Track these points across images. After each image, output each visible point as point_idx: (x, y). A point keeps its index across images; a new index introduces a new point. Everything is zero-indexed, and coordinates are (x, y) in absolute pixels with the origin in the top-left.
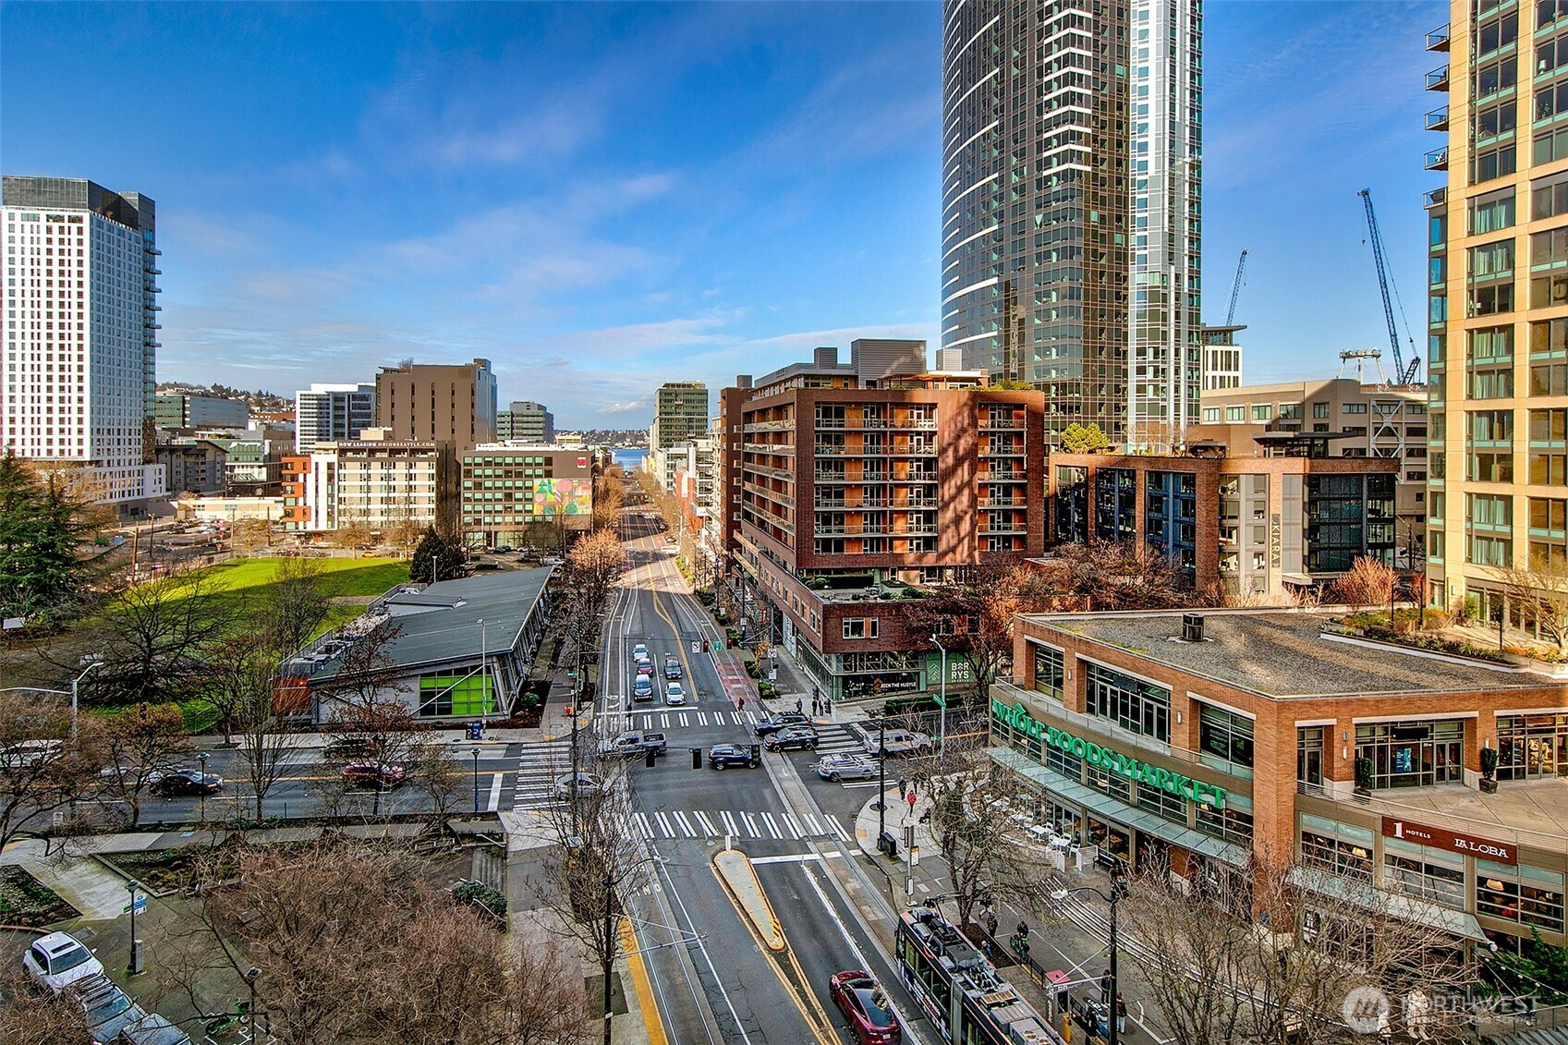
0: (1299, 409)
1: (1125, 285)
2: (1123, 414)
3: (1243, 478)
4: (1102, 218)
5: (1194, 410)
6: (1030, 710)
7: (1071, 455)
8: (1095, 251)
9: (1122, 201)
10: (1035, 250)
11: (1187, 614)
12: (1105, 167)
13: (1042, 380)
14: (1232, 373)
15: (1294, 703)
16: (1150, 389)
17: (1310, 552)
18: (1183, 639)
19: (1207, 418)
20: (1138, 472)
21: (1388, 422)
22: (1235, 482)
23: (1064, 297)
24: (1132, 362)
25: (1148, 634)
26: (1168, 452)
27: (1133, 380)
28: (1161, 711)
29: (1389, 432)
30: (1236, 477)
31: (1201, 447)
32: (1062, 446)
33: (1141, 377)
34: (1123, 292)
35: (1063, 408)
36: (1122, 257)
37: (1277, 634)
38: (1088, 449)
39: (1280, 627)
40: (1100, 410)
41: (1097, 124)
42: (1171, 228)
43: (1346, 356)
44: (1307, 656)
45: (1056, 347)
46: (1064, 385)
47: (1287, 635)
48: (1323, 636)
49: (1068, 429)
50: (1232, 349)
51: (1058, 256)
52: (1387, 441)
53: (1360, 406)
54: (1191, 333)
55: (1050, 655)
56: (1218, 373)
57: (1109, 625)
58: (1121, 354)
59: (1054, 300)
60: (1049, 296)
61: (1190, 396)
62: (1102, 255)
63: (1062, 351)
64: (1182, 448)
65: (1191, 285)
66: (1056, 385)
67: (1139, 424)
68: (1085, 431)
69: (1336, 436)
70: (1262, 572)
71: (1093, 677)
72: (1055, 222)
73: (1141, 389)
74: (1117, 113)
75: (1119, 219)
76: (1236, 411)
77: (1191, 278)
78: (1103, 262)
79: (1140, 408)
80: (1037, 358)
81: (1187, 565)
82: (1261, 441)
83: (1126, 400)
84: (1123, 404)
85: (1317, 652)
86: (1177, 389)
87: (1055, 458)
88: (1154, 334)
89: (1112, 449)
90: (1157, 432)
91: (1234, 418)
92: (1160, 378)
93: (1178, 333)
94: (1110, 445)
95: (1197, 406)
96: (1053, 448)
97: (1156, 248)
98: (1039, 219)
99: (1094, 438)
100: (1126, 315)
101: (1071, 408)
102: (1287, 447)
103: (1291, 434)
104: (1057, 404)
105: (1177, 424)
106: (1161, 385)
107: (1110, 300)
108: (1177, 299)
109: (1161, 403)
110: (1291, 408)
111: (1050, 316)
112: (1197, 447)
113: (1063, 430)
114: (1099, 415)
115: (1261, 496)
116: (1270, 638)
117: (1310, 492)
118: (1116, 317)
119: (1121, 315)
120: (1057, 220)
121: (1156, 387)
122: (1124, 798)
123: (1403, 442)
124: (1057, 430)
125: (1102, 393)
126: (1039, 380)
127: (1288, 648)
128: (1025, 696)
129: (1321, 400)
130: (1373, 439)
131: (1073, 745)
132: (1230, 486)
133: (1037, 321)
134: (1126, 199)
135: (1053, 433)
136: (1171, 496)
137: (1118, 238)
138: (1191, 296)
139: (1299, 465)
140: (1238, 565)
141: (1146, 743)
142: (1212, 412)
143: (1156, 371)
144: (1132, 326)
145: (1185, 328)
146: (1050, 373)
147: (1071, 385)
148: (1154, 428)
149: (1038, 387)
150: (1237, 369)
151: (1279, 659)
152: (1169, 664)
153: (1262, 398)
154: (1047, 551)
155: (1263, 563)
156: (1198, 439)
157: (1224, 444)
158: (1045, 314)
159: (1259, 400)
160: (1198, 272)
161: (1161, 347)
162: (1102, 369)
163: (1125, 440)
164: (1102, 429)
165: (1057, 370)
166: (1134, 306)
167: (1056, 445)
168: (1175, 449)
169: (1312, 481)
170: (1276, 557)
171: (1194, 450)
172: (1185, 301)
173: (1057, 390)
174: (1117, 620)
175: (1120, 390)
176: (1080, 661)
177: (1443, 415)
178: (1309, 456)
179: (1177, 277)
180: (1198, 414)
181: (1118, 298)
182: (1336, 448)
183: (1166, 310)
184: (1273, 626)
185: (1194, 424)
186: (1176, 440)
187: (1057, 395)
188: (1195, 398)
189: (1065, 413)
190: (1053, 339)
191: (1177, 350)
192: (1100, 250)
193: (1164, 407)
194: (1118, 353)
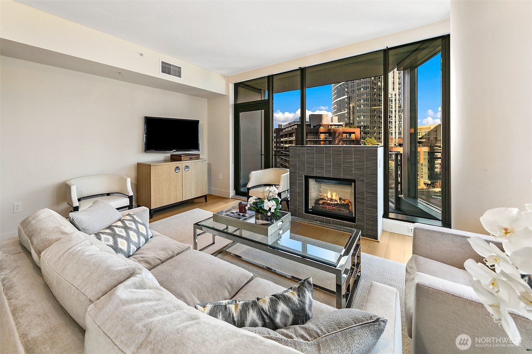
0: (429, 133)
10: (357, 87)
17: (429, 174)
23: (365, 101)
32: (365, 144)
35: (365, 133)
45: (363, 115)
49: (366, 139)
51: (363, 89)
54: (399, 111)
60: (361, 101)
68: (371, 140)
77: (399, 95)
78: (375, 90)
80: (358, 118)
84: (381, 132)
86: (395, 122)
94: (377, 144)
99: (373, 142)
101: (367, 133)
105: (396, 137)
107: (377, 102)
109: (391, 131)
110: (427, 133)
111: (361, 107)
114: (374, 135)
117: (429, 157)
124: (363, 140)
125: (375, 128)
126: (358, 125)
129: (435, 130)
133: (358, 108)
137: (379, 84)
146: (361, 123)
147: (367, 126)
149: (358, 127)
155: (418, 177)
156: (401, 142)
162: (375, 121)
165: (363, 122)
169: (430, 154)
170: (422, 176)
171: (400, 145)
186: (395, 142)
187: (363, 129)
188: (400, 130)
189: (365, 135)
190: (362, 113)
191: (395, 116)
192: (374, 87)
193: (392, 133)
194: (379, 117)
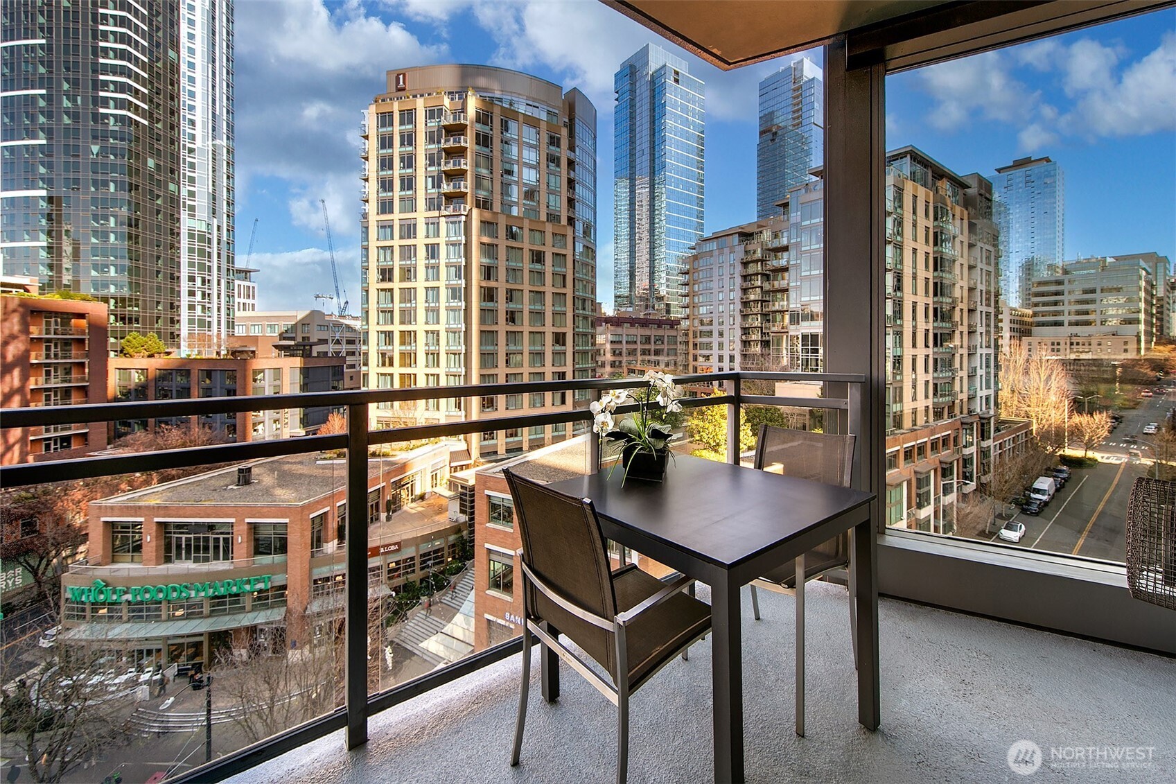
0: (294, 327)
1: (177, 225)
2: (177, 326)
3: (267, 371)
4: (158, 166)
5: (231, 325)
6: (109, 581)
7: (131, 359)
8: (151, 191)
9: (175, 158)
10: (91, 175)
11: (240, 467)
12: (160, 126)
13: (101, 293)
14: (250, 301)
15: (309, 505)
16: (199, 308)
17: (304, 415)
18: (238, 485)
19: (239, 331)
20: (192, 371)
21: (338, 336)
22: (262, 374)
23: (122, 224)
24: (184, 286)
25: (212, 488)
26: (214, 356)
27: (185, 300)
28: (226, 540)
29: (338, 342)
30: (262, 371)
31: (239, 352)
32: (121, 352)
33: (192, 298)
34: (176, 230)
35: (123, 319)
36: (174, 201)
37: (294, 467)
38: (147, 353)
39: (295, 463)
40: (157, 323)
41: (153, 88)
42: (214, 191)
43: (317, 297)
44: (312, 476)
45: (115, 266)
46: (123, 300)
47: (299, 466)
48: (318, 462)
49: (128, 337)
50: (251, 285)
51: (116, 187)
52: (337, 347)
53: (324, 327)
54: (228, 270)
55: (129, 528)
56: (242, 300)
57: (180, 490)
58: (175, 279)
59: (112, 225)
60: (107, 219)
61: (228, 315)
62: (158, 196)
63: (119, 269)
64: (223, 353)
65: (228, 235)
66: (115, 298)
67: (191, 335)
68: (145, 339)
69: (316, 344)
70: (278, 432)
71: (170, 533)
72: (112, 157)
73: (192, 307)
74: (170, 87)
75: (172, 171)
76: (257, 327)
77: (228, 230)
78: (159, 202)
79: (191, 322)
80: (94, 273)
81: (231, 436)
82: (276, 347)
83: (179, 315)
84: (177, 318)
85: (317, 472)
86: (219, 309)
87: (114, 362)
88: (202, 267)
89: (168, 353)
90: (204, 340)
91: (255, 331)
92: (207, 301)
93: (219, 269)
94: (167, 350)
95: (233, 322)
96: (112, 354)
97: (202, 202)
98: (95, 149)
99: (154, 345)
100: (179, 248)
101: (130, 319)
102: (288, 351)
103: (292, 343)
104: (116, 316)
105: (219, 335)
106: (207, 305)
107: (165, 234)
108: (219, 244)
109: (208, 319)
110: (289, 327)
111: (108, 238)
112: (236, 352)
113: (122, 338)
114: (156, 326)
115: (277, 382)
116: (290, 471)
117: (304, 378)
118: (171, 249)
119: (174, 247)
120: (115, 156)
121: (204, 307)
122: (200, 615)
123: (344, 348)
124: (116, 338)
125: (159, 308)
126: (96, 293)
127: (301, 474)
128: (106, 571)
129: (304, 323)
130: (331, 345)
131: (154, 593)
132: (259, 377)
133: (94, 240)
134: (178, 158)
135: (112, 340)
136: (218, 387)
137: (172, 187)
138: (228, 243)
139: (297, 362)
140: (264, 430)
141: (215, 567)
142: (241, 327)
143: (204, 294)
144: (184, 258)
145: (224, 266)
146: (108, 288)
147: (130, 300)
148: (202, 338)
149: (96, 298)
150: (254, 298)
151: (298, 482)
152: (232, 504)
153: (272, 319)
154: (108, 444)
155: (279, 426)
156: (237, 346)
157: (254, 349)
158: (105, 236)
159: (271, 322)
160: (233, 227)
161: (207, 277)
162: (159, 288)
163: (179, 347)
164: (160, 337)
165: (116, 285)
166: (184, 243)
167: (116, 351)
168: (218, 353)
169: (305, 371)
170: (286, 421)
171: (234, 353)
172: (224, 246)
173: (116, 303)
174: (187, 484)
175: (174, 307)
176: (158, 523)
177: (368, 332)
178: (302, 356)
179: (219, 227)
180: (233, 328)
181: (172, 234)
182: (316, 350)
183: (210, 250)
184: (291, 463)
185: (231, 336)
186: (219, 346)
187: (116, 307)
188: (231, 316)
189: (125, 324)
190: (112, 258)
191: (219, 281)
192: (156, 192)
193: (209, 322)
194: (172, 278)
